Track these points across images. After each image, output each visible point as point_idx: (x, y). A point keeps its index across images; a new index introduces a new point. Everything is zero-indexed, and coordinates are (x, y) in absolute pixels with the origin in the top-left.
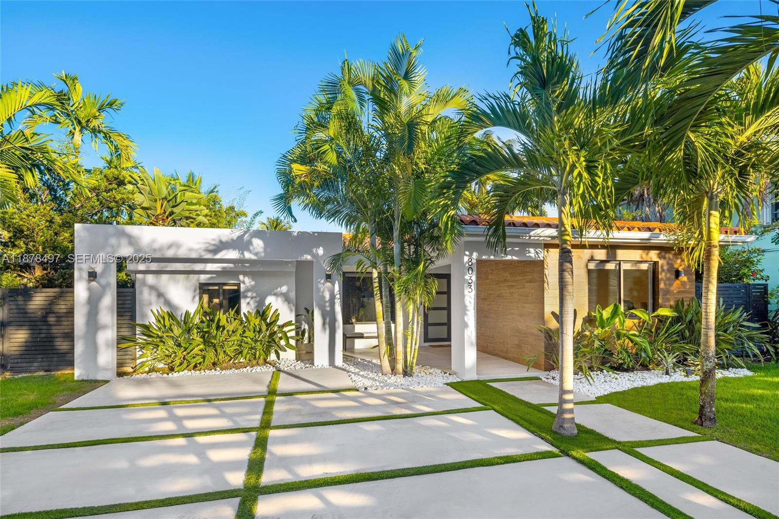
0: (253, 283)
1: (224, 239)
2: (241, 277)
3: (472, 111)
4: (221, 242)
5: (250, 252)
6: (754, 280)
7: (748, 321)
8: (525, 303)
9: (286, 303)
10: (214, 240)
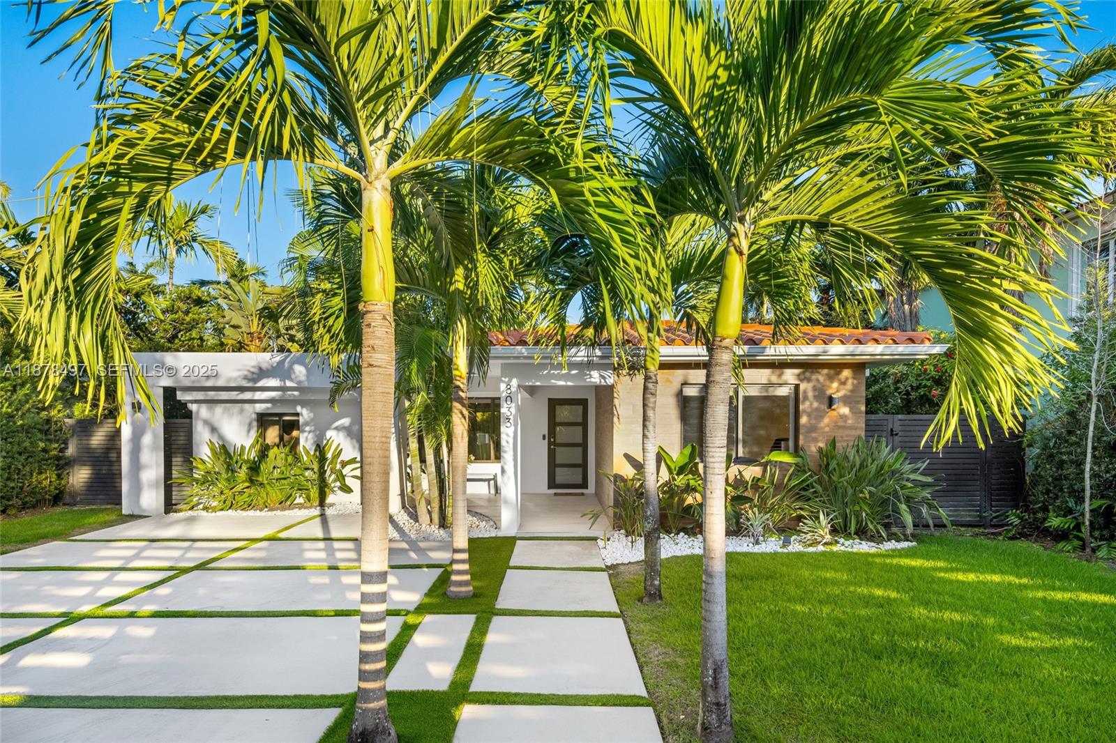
0: (312, 415)
1: (264, 366)
2: (299, 409)
4: (260, 369)
5: (292, 380)
9: (349, 439)
10: (254, 367)
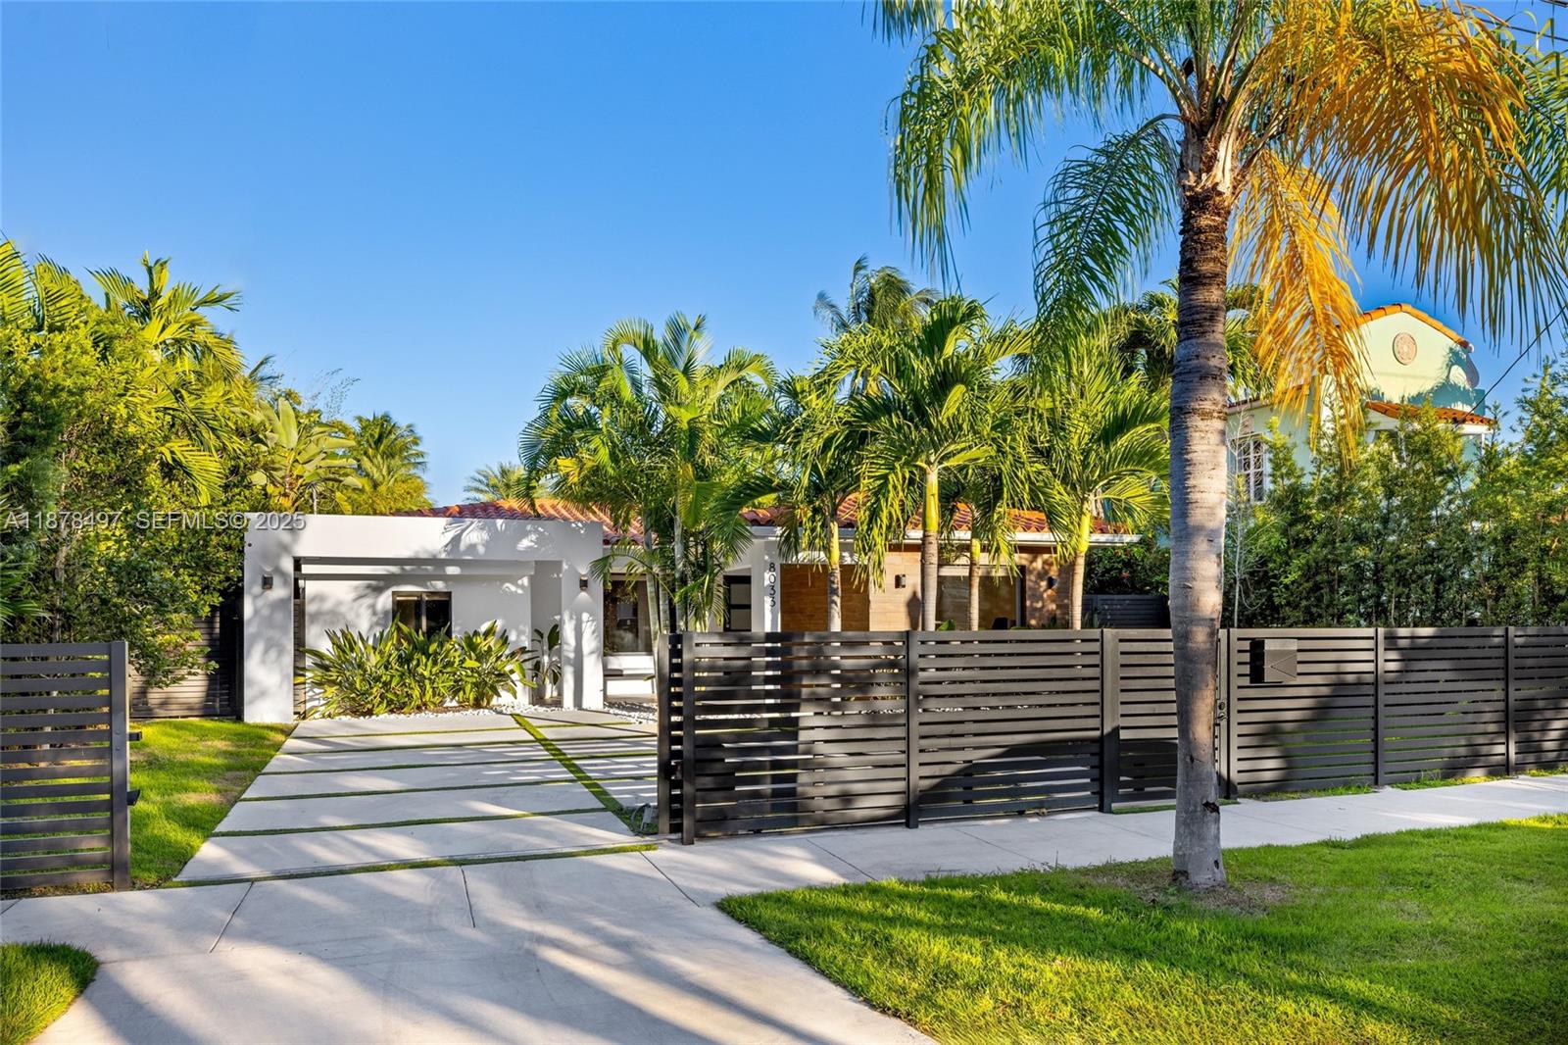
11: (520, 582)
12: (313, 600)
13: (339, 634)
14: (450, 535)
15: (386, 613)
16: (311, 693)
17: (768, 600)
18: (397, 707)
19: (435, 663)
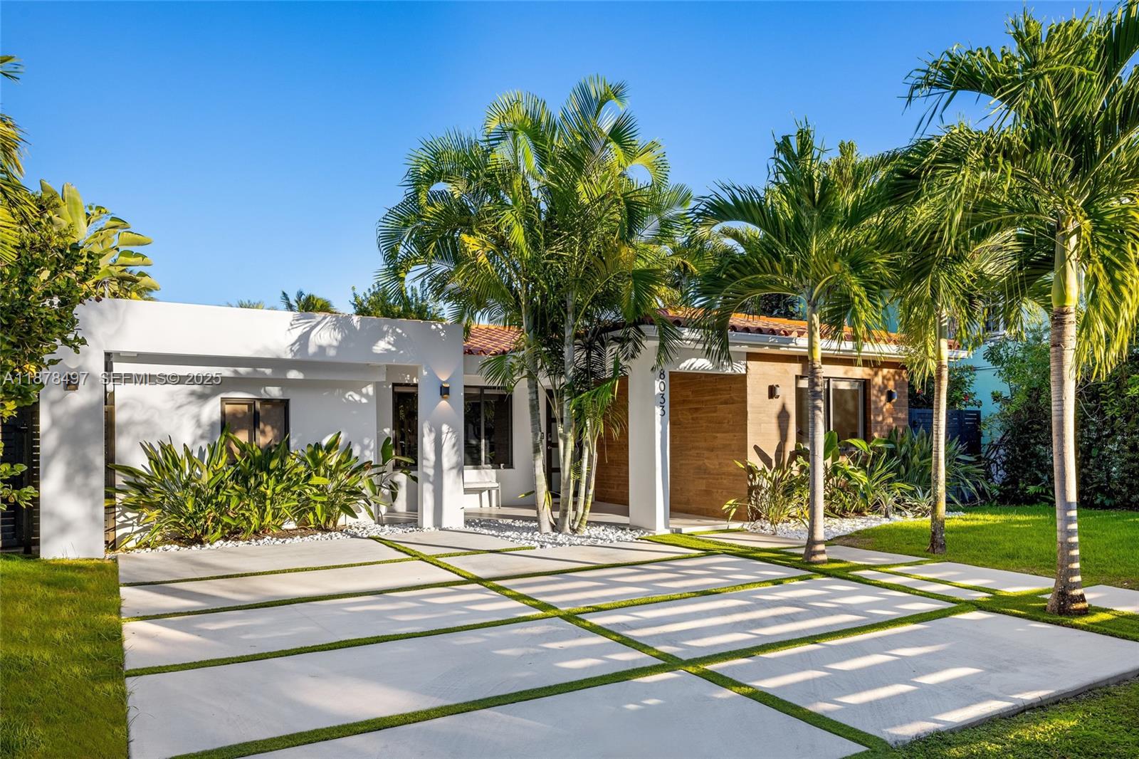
3: (711, 199)
6: (965, 405)
7: (964, 453)
8: (718, 432)
11: (364, 390)
12: (124, 405)
13: (157, 448)
14: (297, 332)
15: (212, 425)
16: (122, 518)
17: (658, 410)
18: (233, 534)
19: (278, 482)
